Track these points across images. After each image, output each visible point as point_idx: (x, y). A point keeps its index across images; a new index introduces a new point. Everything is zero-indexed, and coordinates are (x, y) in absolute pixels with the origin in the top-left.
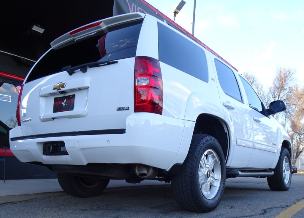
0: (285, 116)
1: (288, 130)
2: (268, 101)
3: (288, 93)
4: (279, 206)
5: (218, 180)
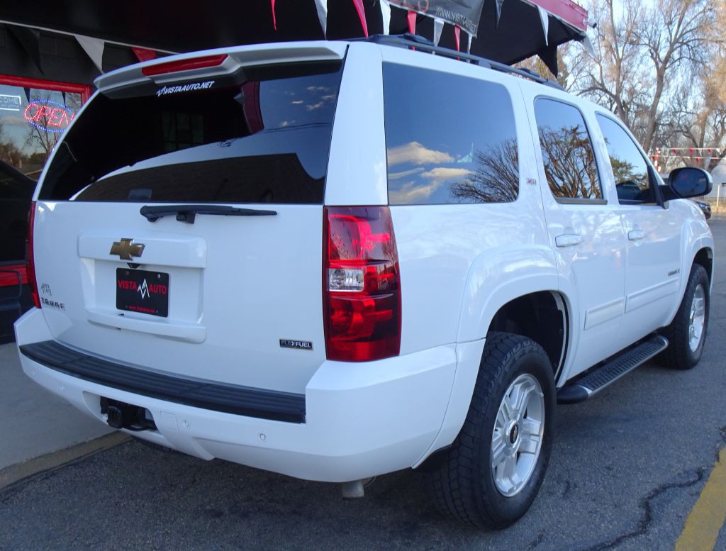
0: (692, 69)
1: (697, 102)
2: (653, 34)
3: (704, 11)
4: (681, 472)
5: (537, 436)
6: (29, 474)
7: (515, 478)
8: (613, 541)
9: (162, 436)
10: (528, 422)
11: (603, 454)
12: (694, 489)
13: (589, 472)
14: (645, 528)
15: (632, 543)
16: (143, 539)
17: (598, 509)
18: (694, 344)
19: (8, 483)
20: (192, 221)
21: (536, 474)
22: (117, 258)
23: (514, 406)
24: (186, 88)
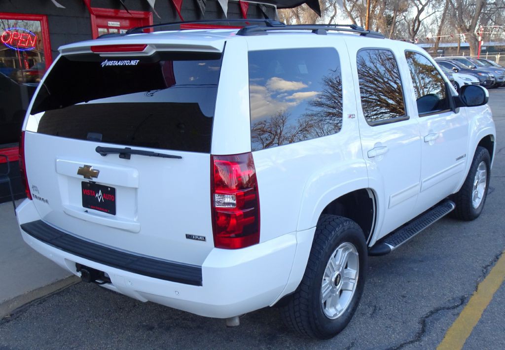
4: (450, 299)
5: (354, 279)
6: (30, 301)
7: (339, 307)
8: (398, 346)
9: (115, 287)
10: (348, 271)
11: (401, 286)
12: (456, 311)
13: (390, 299)
14: (420, 337)
15: (410, 347)
16: (105, 344)
17: (392, 325)
18: (477, 203)
19: (17, 307)
20: (129, 158)
21: (353, 303)
22: (82, 177)
23: (337, 263)
24: (120, 63)
